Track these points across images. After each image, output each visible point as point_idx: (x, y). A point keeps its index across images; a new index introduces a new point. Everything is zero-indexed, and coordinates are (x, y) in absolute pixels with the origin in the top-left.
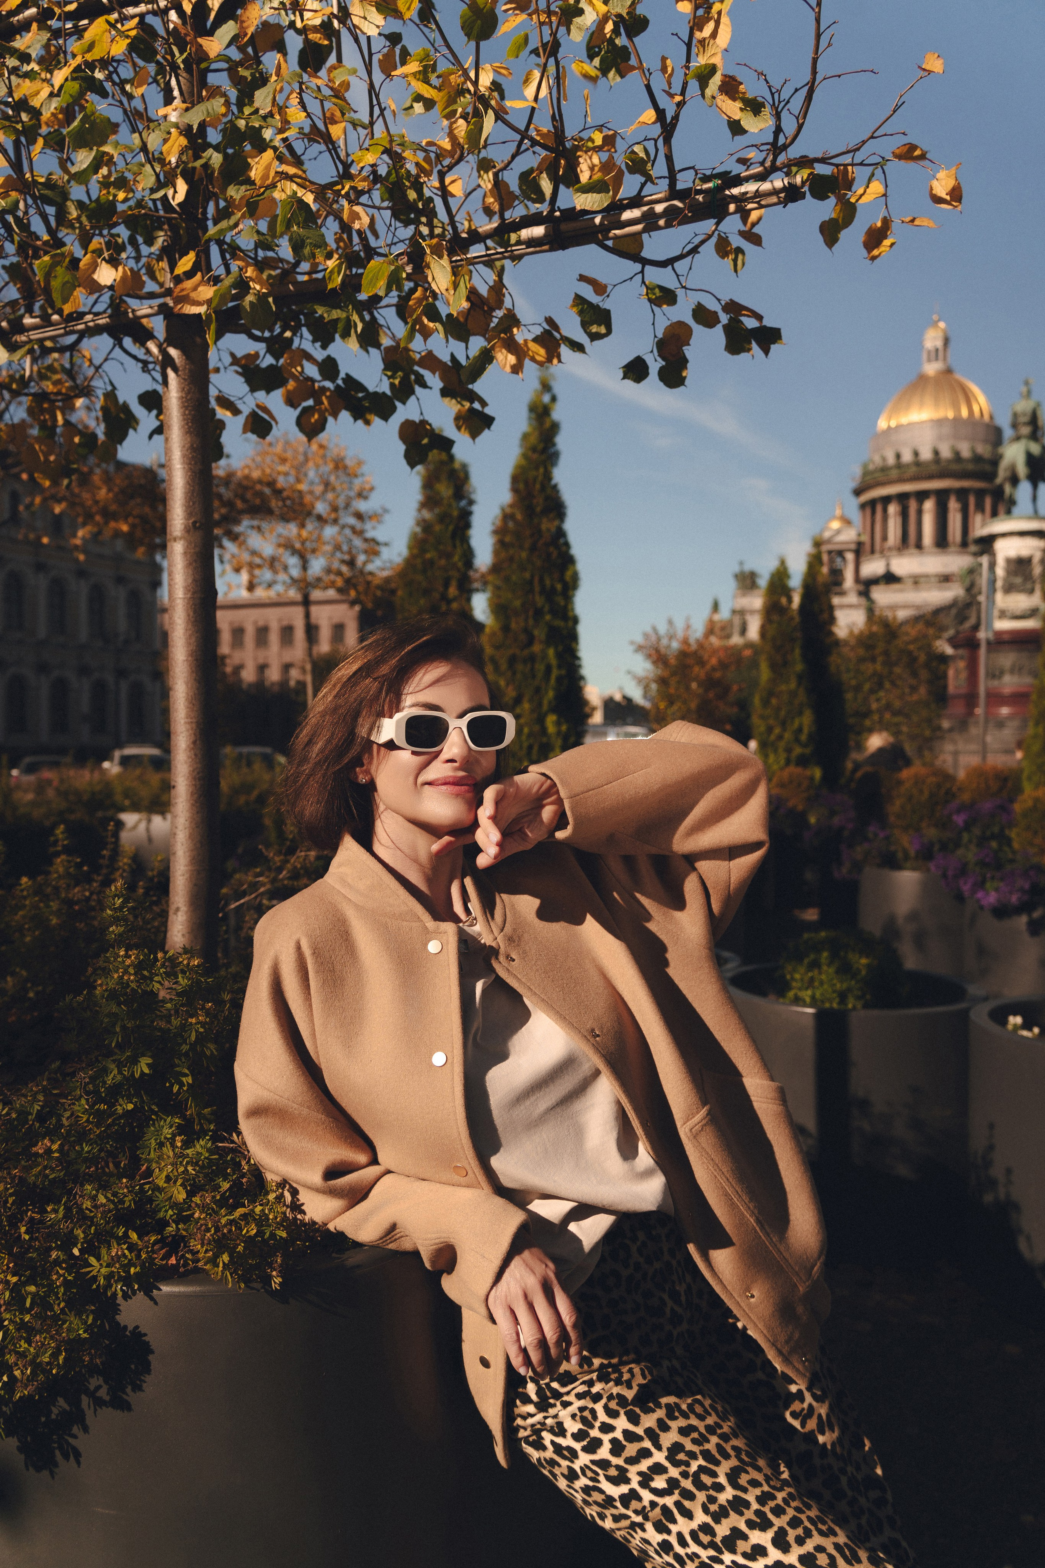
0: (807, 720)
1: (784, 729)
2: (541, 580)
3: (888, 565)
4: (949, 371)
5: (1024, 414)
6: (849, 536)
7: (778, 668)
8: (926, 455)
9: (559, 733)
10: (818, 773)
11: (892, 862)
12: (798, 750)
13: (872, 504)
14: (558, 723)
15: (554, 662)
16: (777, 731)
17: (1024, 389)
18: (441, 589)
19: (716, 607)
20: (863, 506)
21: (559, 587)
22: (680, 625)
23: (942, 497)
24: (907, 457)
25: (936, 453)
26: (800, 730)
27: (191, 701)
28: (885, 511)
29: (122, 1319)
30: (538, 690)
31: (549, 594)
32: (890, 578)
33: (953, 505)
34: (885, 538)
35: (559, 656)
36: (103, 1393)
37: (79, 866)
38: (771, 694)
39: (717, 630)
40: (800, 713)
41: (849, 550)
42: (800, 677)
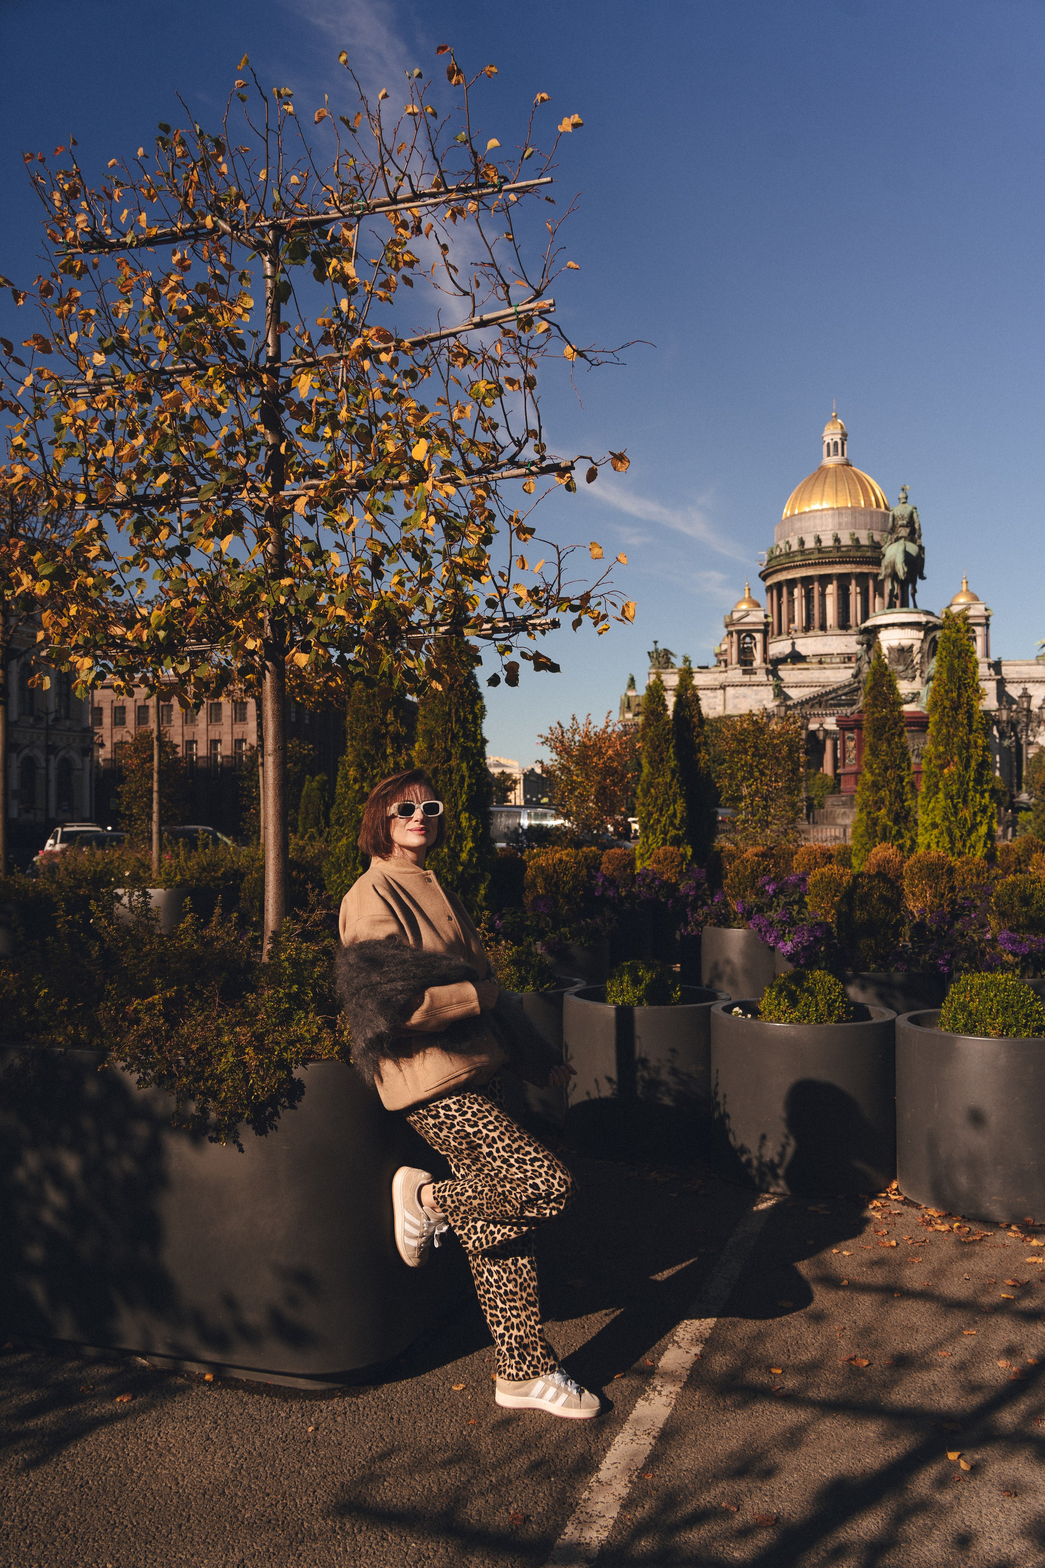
0: (680, 807)
1: (661, 815)
2: (457, 711)
3: (793, 644)
4: (848, 464)
5: (903, 518)
6: (757, 617)
7: (657, 763)
8: (828, 542)
9: (470, 826)
10: (689, 851)
11: (725, 921)
12: (673, 832)
13: (779, 585)
14: (470, 819)
15: (466, 774)
16: (655, 816)
17: (902, 495)
18: (381, 716)
19: (632, 683)
20: (769, 589)
21: (470, 717)
22: (582, 721)
23: (843, 581)
24: (810, 544)
25: (837, 540)
26: (674, 815)
27: (276, 835)
28: (791, 593)
29: (294, 1076)
30: (454, 794)
31: (463, 723)
32: (796, 658)
33: (854, 588)
34: (791, 620)
35: (471, 769)
36: (286, 1104)
37: (198, 919)
38: (650, 785)
39: (633, 705)
40: (675, 802)
41: (758, 631)
42: (673, 772)
